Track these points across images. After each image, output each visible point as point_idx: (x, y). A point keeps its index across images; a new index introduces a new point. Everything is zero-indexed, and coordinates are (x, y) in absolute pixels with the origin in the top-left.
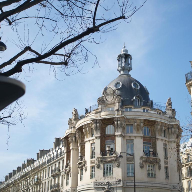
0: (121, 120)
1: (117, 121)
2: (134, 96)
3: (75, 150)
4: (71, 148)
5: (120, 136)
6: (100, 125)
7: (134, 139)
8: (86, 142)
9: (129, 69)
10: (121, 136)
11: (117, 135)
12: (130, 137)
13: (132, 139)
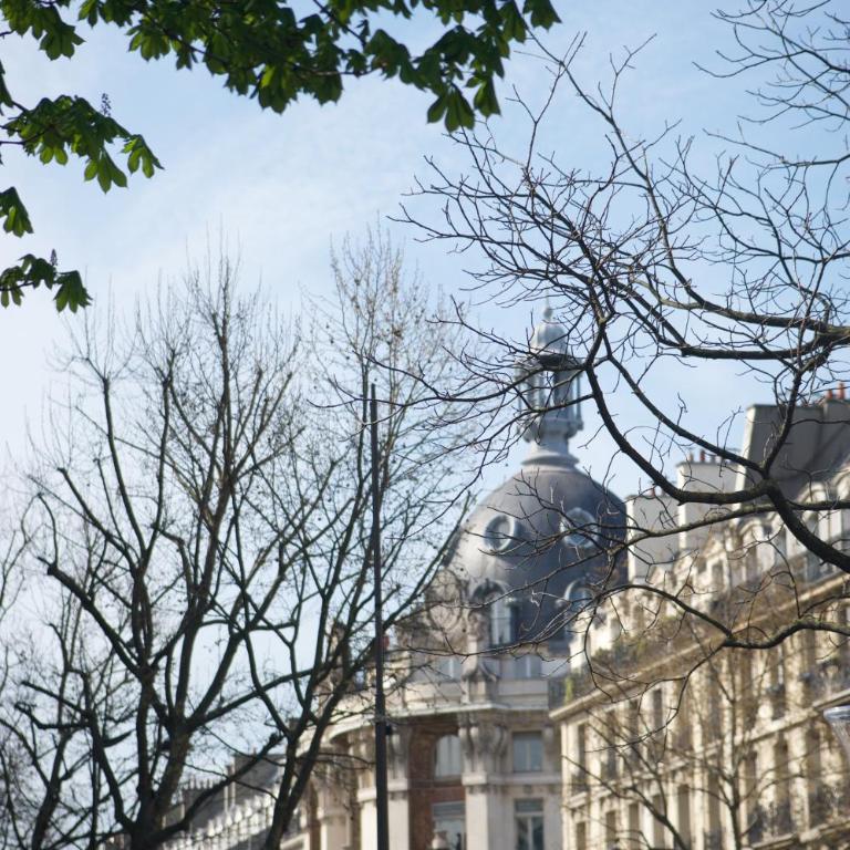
0: (484, 721)
1: (468, 726)
2: (569, 583)
3: (337, 822)
4: (320, 814)
5: (483, 791)
6: (402, 739)
7: (544, 794)
8: (364, 802)
9: (564, 430)
10: (485, 788)
11: (472, 788)
12: (528, 788)
13: (536, 795)
